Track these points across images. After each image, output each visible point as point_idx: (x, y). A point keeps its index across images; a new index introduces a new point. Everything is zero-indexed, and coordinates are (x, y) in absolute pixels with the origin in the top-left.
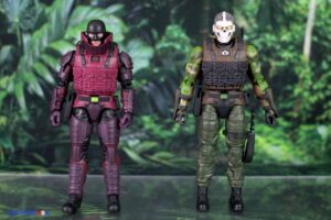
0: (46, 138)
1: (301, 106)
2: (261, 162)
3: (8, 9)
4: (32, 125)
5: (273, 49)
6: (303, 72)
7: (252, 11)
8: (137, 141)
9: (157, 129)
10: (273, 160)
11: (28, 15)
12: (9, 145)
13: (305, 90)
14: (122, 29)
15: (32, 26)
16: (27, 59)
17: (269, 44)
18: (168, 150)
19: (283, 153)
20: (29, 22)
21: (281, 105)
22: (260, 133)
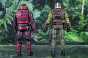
1: (81, 27)
2: (70, 41)
3: (2, 1)
4: (9, 32)
5: (73, 11)
6: (82, 17)
7: (67, 1)
8: (37, 36)
9: (42, 33)
10: (73, 41)
11: (7, 3)
12: (2, 38)
13: (82, 22)
14: (33, 6)
15: (8, 6)
16: (7, 15)
17: (72, 10)
18: (45, 39)
19: (76, 39)
20: (7, 5)
21: (76, 26)
22: (70, 34)
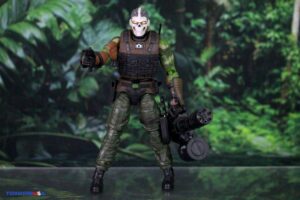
0: (7, 130)
1: (291, 92)
2: (245, 153)
5: (257, 29)
6: (292, 53)
10: (258, 151)
13: (294, 74)
14: (90, 8)
17: (253, 24)
18: (142, 142)
19: (270, 144)
21: (267, 91)
22: (243, 122)
